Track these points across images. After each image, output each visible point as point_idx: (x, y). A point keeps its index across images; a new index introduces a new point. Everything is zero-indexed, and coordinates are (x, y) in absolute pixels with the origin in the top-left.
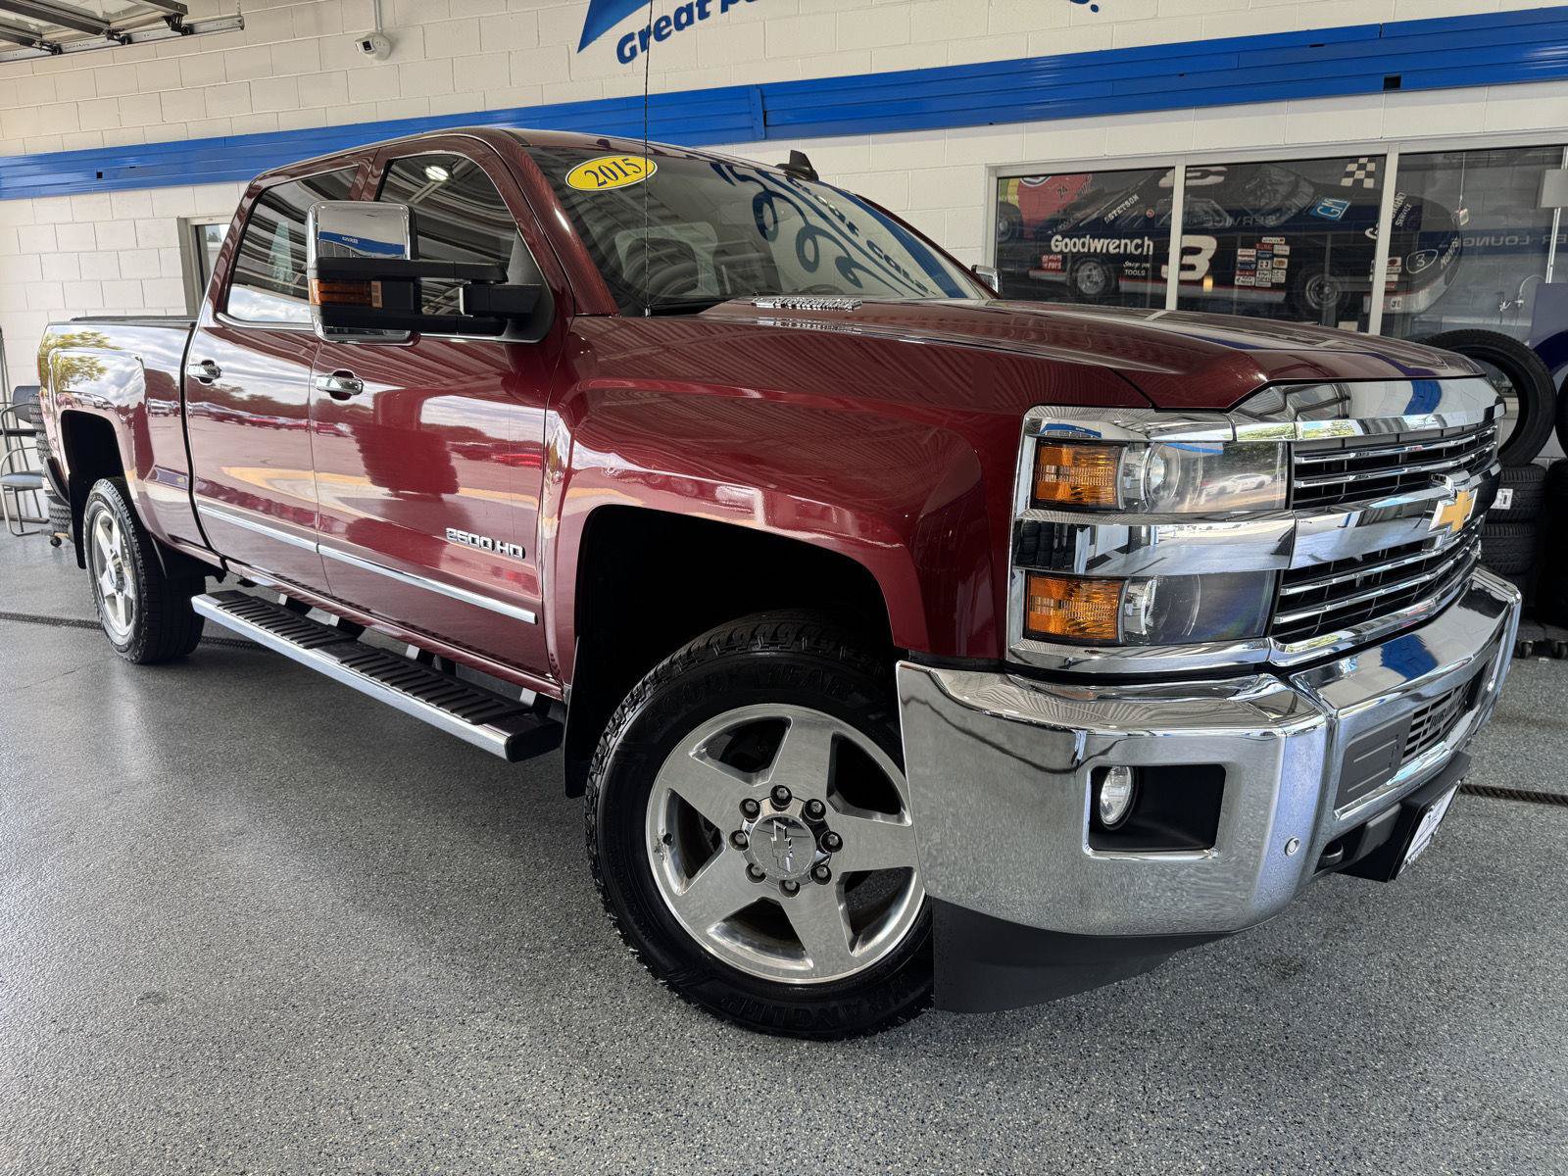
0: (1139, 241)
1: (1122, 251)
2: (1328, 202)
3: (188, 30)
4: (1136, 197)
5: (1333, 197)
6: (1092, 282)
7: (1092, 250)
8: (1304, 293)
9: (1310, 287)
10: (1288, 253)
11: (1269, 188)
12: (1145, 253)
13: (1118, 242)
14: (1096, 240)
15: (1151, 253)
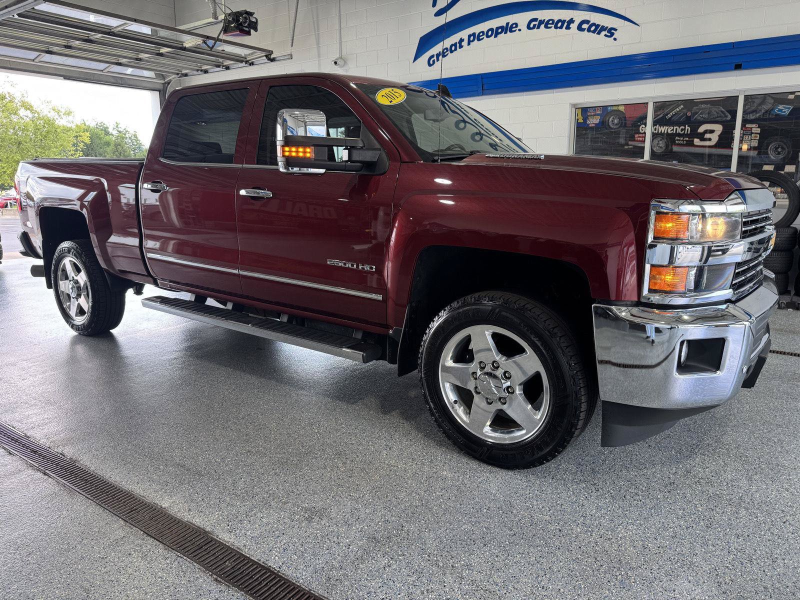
0: (683, 128)
1: (674, 132)
2: (781, 107)
3: (273, 60)
4: (682, 106)
5: (783, 104)
6: (659, 147)
7: (660, 132)
8: (768, 151)
9: (771, 148)
10: (759, 132)
11: (750, 100)
12: (686, 133)
13: (672, 128)
14: (662, 127)
15: (689, 133)
